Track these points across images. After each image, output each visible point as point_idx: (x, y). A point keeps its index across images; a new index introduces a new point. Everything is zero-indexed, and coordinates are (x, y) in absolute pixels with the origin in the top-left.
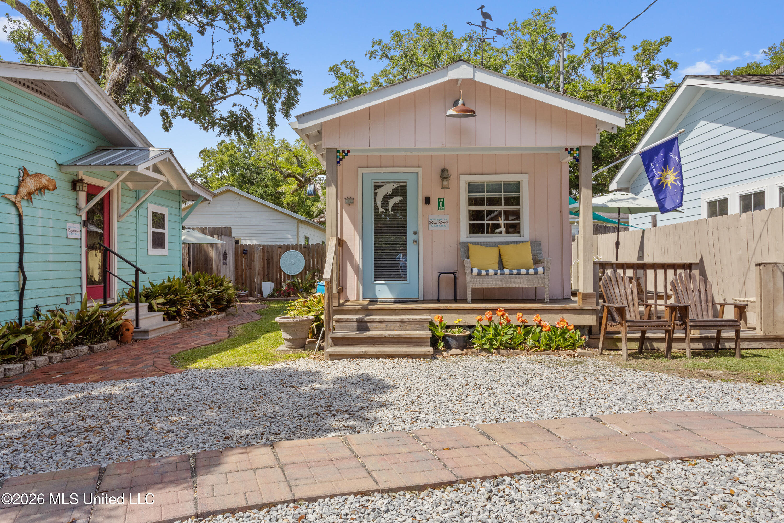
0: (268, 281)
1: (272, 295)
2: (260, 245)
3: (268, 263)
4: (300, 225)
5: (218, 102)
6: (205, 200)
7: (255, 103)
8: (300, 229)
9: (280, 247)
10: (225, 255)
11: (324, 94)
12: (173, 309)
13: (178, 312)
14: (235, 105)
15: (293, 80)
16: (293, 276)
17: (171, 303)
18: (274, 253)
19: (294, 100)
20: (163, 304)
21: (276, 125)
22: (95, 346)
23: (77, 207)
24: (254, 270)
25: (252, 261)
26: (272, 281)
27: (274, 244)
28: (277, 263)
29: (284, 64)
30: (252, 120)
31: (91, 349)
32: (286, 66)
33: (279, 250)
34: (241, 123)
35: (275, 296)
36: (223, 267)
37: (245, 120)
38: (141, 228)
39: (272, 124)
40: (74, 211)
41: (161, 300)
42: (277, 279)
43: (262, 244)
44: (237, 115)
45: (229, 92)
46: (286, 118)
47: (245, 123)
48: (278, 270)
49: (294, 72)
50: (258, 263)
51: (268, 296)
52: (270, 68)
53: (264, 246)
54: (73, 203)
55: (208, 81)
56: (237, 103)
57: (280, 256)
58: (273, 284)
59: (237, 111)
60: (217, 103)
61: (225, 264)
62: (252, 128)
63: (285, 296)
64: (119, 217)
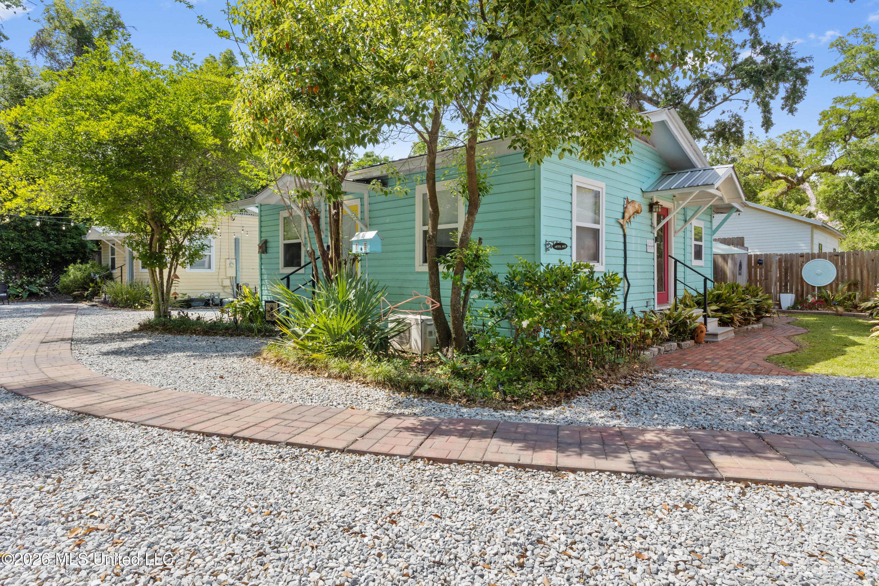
0: (786, 292)
1: (794, 307)
2: (777, 255)
3: (786, 274)
4: (815, 231)
5: (706, 113)
6: (738, 210)
7: (746, 106)
8: (815, 236)
9: (802, 256)
10: (740, 266)
11: (822, 76)
12: (726, 316)
13: (732, 319)
14: (724, 112)
15: (800, 70)
16: (819, 288)
17: (723, 310)
18: (794, 263)
19: (800, 92)
20: (716, 311)
21: (772, 124)
22: (683, 343)
23: (652, 226)
24: (771, 281)
25: (768, 271)
26: (791, 292)
27: (794, 252)
28: (797, 273)
29: (790, 54)
30: (742, 124)
31: (679, 345)
32: (792, 55)
33: (801, 259)
34: (730, 130)
35: (798, 309)
36: (738, 277)
37: (734, 125)
38: (688, 241)
39: (767, 124)
40: (649, 229)
41: (714, 307)
42: (797, 290)
43: (779, 253)
44: (725, 123)
45: (719, 100)
46: (790, 114)
47: (734, 130)
48: (800, 280)
49: (803, 60)
50: (775, 273)
51: (788, 308)
52: (770, 62)
53: (781, 255)
54: (649, 222)
55: (696, 95)
56: (726, 110)
57: (802, 266)
58: (793, 296)
59: (726, 118)
60: (704, 115)
61: (740, 274)
62: (741, 132)
63: (811, 309)
64: (675, 232)
